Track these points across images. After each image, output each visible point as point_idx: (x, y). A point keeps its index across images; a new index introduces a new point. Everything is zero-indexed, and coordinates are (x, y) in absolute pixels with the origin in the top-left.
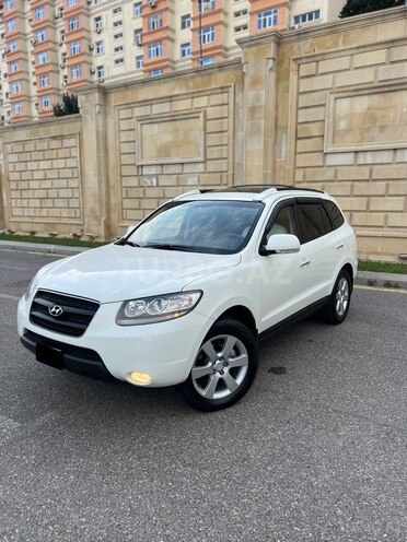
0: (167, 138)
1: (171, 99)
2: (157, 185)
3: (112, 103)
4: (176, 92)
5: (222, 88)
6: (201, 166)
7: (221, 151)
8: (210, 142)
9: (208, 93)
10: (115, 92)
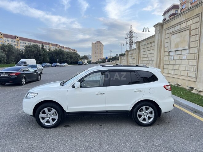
0: (178, 40)
1: (180, 23)
2: (174, 60)
3: (164, 28)
4: (182, 20)
5: (197, 15)
6: (188, 51)
7: (195, 43)
8: (192, 40)
9: (192, 18)
10: (165, 24)
